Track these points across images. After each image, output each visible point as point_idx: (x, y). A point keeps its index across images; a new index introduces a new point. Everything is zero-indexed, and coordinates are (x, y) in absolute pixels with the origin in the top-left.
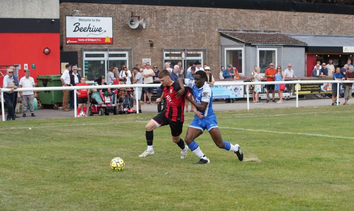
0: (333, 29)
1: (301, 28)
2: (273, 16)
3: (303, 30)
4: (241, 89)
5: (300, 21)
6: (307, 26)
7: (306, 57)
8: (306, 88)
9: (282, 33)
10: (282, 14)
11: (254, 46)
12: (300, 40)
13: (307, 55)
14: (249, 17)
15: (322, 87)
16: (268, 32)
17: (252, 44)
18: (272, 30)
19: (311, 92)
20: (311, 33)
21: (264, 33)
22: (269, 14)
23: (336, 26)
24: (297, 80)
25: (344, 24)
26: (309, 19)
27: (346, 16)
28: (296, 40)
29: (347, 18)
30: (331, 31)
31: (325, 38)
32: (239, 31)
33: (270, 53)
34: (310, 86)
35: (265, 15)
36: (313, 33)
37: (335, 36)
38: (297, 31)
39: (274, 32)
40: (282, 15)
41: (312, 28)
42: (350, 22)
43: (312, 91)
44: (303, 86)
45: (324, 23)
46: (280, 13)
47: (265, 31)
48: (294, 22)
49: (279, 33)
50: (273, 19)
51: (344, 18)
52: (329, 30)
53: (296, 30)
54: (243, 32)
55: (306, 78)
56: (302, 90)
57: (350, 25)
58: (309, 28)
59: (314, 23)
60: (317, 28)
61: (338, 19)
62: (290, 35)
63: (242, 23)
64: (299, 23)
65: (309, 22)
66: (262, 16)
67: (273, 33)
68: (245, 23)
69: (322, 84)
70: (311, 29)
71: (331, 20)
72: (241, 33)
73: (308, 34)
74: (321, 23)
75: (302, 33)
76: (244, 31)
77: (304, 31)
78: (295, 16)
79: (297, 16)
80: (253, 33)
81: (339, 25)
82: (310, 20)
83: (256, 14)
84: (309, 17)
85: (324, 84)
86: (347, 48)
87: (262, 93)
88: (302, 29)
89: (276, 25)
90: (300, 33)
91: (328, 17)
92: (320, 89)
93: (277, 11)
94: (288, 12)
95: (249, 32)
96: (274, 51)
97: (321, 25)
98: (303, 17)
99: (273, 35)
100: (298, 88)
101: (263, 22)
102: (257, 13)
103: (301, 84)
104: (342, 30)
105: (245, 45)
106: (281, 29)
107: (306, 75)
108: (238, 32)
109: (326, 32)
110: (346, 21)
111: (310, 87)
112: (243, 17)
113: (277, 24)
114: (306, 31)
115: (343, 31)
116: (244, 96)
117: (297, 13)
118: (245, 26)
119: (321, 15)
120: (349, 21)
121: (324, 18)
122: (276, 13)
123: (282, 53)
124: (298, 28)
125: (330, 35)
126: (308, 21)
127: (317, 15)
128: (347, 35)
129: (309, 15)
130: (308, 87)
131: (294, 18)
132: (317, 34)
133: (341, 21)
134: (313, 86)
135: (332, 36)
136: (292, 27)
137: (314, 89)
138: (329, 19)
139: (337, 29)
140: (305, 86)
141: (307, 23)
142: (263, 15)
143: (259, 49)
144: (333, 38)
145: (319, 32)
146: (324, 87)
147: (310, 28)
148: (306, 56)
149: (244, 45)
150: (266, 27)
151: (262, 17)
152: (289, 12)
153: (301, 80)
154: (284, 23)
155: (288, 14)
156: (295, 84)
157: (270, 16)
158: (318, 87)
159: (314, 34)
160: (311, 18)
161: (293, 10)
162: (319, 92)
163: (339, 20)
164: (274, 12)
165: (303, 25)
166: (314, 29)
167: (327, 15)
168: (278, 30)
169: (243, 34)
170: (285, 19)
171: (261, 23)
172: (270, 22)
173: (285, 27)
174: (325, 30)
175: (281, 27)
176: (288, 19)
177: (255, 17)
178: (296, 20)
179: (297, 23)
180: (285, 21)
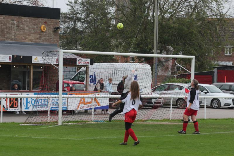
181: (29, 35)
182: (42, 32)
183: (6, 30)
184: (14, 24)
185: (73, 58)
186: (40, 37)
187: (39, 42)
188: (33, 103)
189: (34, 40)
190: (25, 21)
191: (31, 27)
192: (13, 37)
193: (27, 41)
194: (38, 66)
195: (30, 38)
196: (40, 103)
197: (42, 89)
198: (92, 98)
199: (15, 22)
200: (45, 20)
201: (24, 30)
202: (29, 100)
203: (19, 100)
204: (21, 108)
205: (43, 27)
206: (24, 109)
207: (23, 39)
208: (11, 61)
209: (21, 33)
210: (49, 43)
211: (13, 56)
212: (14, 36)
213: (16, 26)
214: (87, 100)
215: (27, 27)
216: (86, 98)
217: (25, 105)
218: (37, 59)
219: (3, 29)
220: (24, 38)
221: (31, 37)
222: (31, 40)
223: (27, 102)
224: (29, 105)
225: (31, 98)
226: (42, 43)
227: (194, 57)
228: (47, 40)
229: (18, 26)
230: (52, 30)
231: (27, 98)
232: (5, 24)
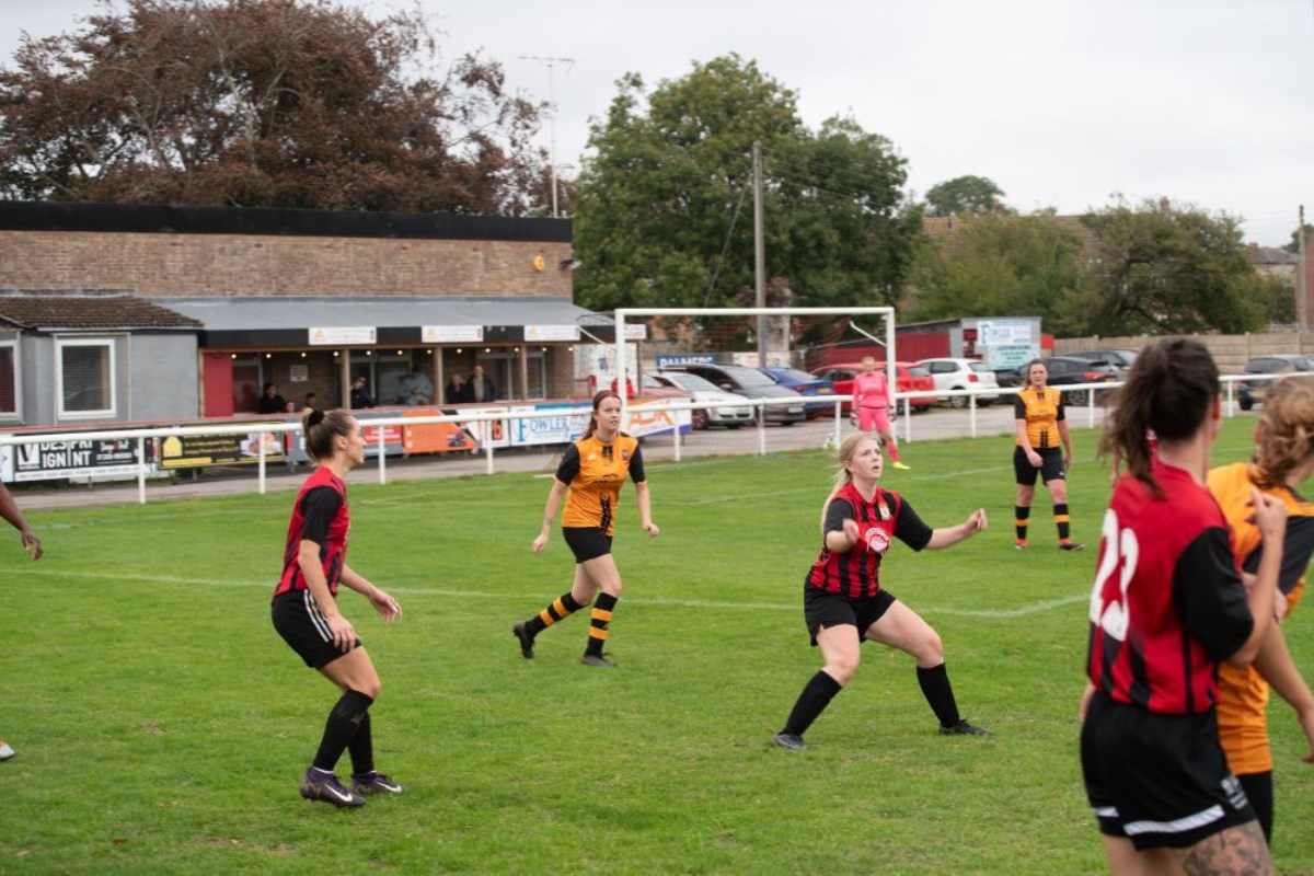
0: (290, 279)
1: (194, 278)
2: (110, 249)
3: (201, 285)
4: (5, 458)
5: (190, 260)
6: (212, 274)
7: (201, 362)
8: (197, 448)
9: (136, 295)
10: (136, 240)
11: (48, 335)
12: (185, 314)
13: (205, 355)
14: (38, 252)
15: (245, 445)
16: (95, 294)
17: (41, 329)
18: (108, 286)
19: (214, 461)
20: (223, 291)
21: (83, 297)
22: (98, 243)
23: (298, 271)
24: (170, 426)
25: (321, 263)
26: (216, 254)
27: (329, 240)
28: (174, 314)
29: (329, 247)
30: (284, 286)
31: (266, 304)
32: (9, 291)
33: (97, 354)
34: (210, 443)
35: (87, 244)
36: (228, 292)
37: (296, 299)
38: (183, 288)
39: (112, 291)
40: (136, 244)
41: (226, 279)
42: (339, 256)
43: (214, 457)
44: (187, 445)
45: (263, 262)
46: (131, 237)
47: (86, 291)
48: (174, 261)
49: (127, 294)
50: (110, 255)
51: (321, 247)
52: (277, 283)
53: (177, 285)
54: (21, 295)
55: (204, 420)
56: (184, 456)
57: (340, 267)
58: (217, 278)
59: (232, 264)
60: (241, 278)
61: (302, 251)
62: (161, 301)
63: (17, 269)
64: (187, 265)
65: (216, 261)
66: (77, 247)
67: (109, 296)
68: (29, 269)
69: (244, 437)
70: (222, 282)
71: (282, 255)
72: (14, 300)
73: (214, 297)
74: (252, 262)
75: (198, 293)
76: (26, 292)
77: (201, 289)
78: (174, 244)
79: (181, 245)
80: (52, 296)
81: (307, 268)
82: (220, 257)
83: (60, 243)
84: (217, 246)
85: (250, 436)
86: (320, 332)
87: (67, 467)
88: (197, 282)
89: (119, 273)
90: (192, 294)
91: (273, 246)
92: (240, 451)
93: (121, 234)
94: (152, 235)
95: (40, 296)
96: (106, 348)
97: (251, 270)
98: (198, 249)
99: (109, 301)
100: (173, 448)
101: (81, 265)
102: (62, 240)
103: (181, 439)
104: (315, 281)
105: (22, 333)
106: (136, 285)
107: (203, 411)
108: (7, 296)
109: (269, 288)
110: (327, 256)
111: (208, 447)
112: (23, 253)
113: (121, 270)
114: (209, 286)
115: (318, 283)
116: (14, 477)
117: (181, 238)
118: (28, 278)
119: (251, 239)
120: (336, 255)
121: (263, 249)
122: (119, 240)
123: (129, 354)
124: (184, 279)
125: (280, 295)
126: (213, 258)
127: (239, 242)
128: (330, 294)
129: (217, 241)
130: (202, 447)
131: (173, 252)
132: (240, 294)
133: (312, 255)
134: (216, 443)
135: (286, 299)
136: (165, 278)
137: (220, 450)
138: (275, 251)
139: (302, 280)
140: (194, 444)
141: (211, 263)
142: (82, 245)
143: (59, 344)
144: (291, 304)
145: (248, 289)
146: (252, 445)
147: (219, 278)
148: (201, 358)
149: (18, 334)
150: (89, 278)
151: (78, 251)
152: (158, 235)
153: (182, 426)
154: (142, 267)
155: (154, 240)
156: (163, 439)
157: (101, 248)
158: (232, 446)
159: (233, 294)
160: (222, 251)
161: (172, 230)
162: (237, 460)
163: (306, 254)
164: (114, 235)
165: (199, 270)
166: (233, 282)
167: (270, 241)
168: (125, 288)
169: (20, 300)
170: (147, 253)
171: (74, 269)
172: (100, 266)
173: (146, 277)
174: (264, 282)
175: (133, 277)
176: (155, 254)
177: (56, 250)
178: (179, 257)
179: (182, 264)
180: (146, 261)
181: (510, 280)
182: (537, 271)
183: (462, 272)
184: (476, 258)
185: (605, 324)
186: (533, 283)
187: (531, 294)
188: (534, 427)
189: (522, 291)
190: (500, 250)
191: (513, 262)
192: (477, 286)
193: (506, 294)
194: (536, 346)
195: (512, 287)
196: (548, 428)
197: (551, 396)
198: (655, 411)
199: (480, 254)
200: (541, 245)
201: (499, 269)
202: (525, 422)
203: (505, 424)
204: (510, 438)
205: (539, 261)
206: (515, 442)
207: (498, 290)
208: (480, 339)
209: (493, 275)
210: (551, 295)
211: (485, 328)
212: (480, 284)
213: (481, 262)
214: (645, 416)
215: (505, 262)
216: (643, 411)
217: (518, 431)
218: (535, 333)
219: (454, 270)
220: (498, 287)
221: (514, 283)
222: (514, 290)
223: (521, 426)
224: (525, 432)
225: (530, 418)
226: (537, 295)
227: (890, 310)
228: (547, 289)
229: (486, 261)
230: (556, 265)
231: (521, 419)
232: (458, 259)
